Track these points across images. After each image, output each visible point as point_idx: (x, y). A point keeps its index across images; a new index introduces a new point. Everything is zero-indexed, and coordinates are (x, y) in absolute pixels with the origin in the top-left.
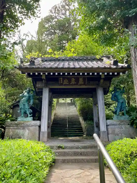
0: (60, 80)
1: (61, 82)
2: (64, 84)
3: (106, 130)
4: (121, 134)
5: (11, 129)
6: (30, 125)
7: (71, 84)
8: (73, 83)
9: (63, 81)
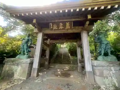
0: (50, 25)
1: (52, 28)
2: (54, 29)
3: (91, 70)
4: (112, 77)
5: (9, 65)
6: (23, 62)
7: (59, 28)
8: (61, 28)
9: (53, 26)
